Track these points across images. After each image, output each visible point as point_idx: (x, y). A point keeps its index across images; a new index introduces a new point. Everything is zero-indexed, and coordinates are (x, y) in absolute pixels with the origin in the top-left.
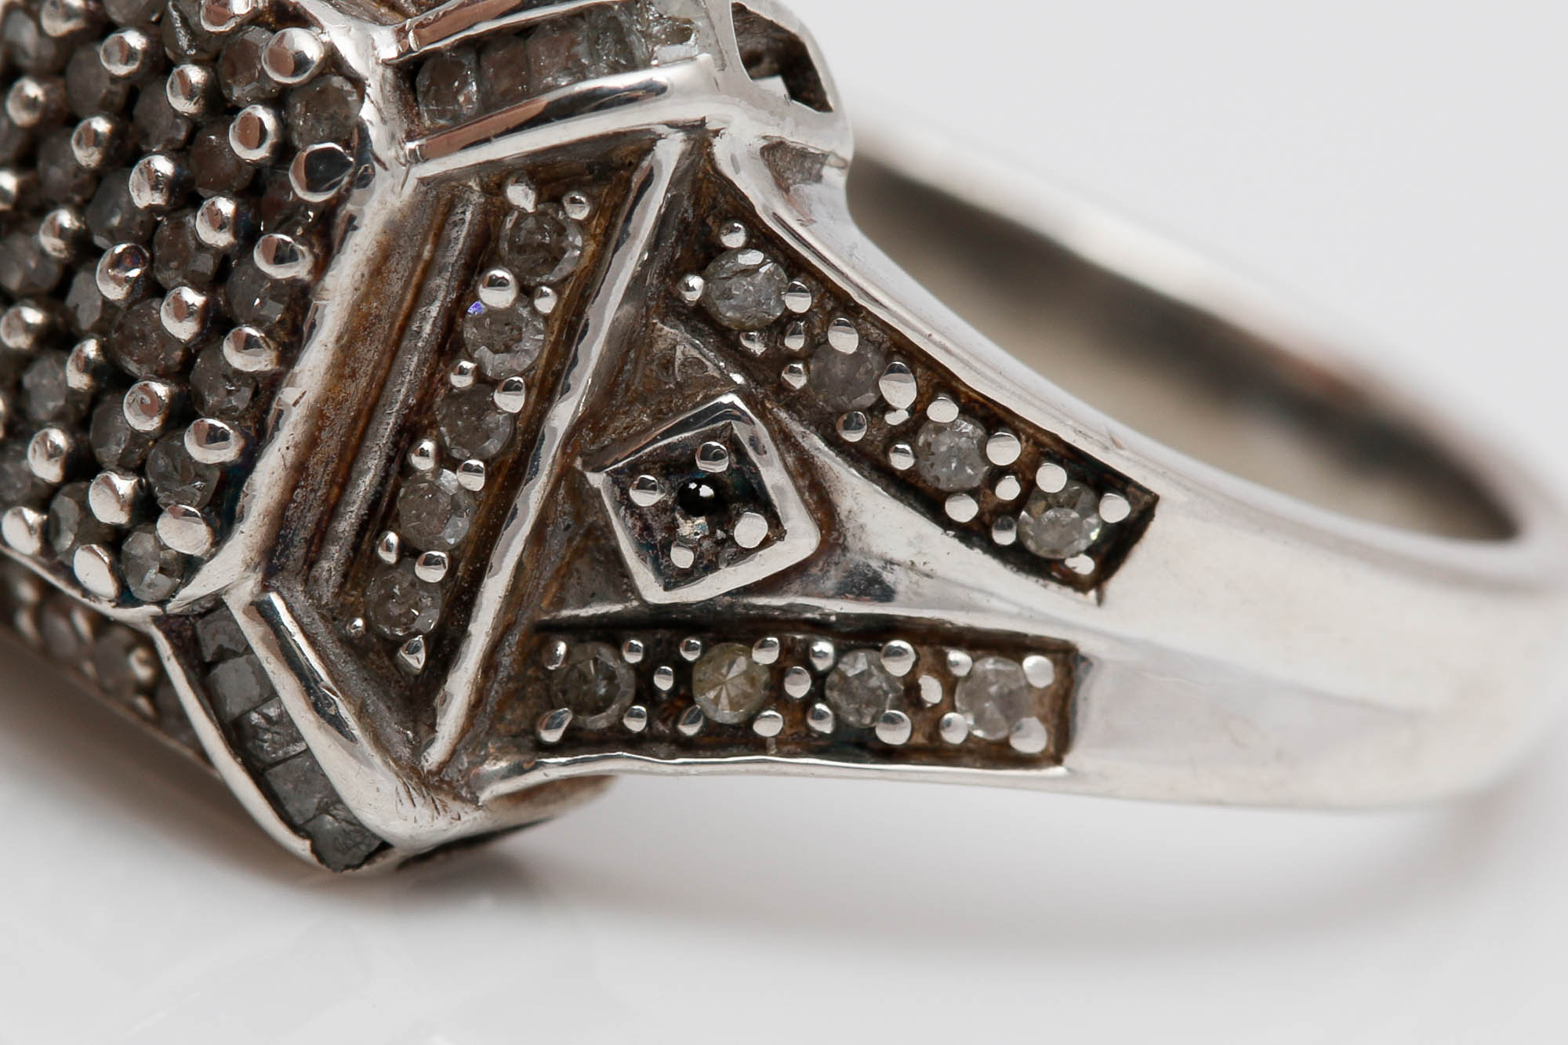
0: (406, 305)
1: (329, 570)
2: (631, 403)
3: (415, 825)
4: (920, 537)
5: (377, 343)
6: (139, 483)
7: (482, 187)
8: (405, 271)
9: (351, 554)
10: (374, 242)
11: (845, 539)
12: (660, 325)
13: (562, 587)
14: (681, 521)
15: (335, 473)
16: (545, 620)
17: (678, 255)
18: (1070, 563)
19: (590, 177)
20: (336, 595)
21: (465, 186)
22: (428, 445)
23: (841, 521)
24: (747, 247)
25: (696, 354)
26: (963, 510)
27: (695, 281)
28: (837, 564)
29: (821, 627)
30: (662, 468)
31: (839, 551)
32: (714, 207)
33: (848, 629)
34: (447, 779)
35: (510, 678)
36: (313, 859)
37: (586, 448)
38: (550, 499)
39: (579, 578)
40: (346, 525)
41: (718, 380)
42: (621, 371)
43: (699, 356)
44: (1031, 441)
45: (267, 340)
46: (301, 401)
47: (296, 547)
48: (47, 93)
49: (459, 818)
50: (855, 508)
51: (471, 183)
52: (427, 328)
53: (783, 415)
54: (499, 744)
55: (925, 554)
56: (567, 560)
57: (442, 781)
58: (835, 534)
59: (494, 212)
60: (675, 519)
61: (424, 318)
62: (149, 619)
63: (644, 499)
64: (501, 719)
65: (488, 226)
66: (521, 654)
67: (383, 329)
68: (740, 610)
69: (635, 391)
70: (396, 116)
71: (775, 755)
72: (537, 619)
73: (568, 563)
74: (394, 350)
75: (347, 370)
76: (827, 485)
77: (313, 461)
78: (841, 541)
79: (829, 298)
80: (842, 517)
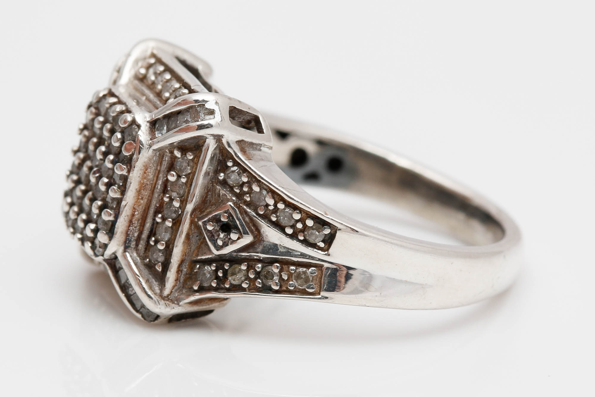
0: (155, 181)
1: (141, 247)
2: (212, 205)
3: (160, 309)
4: (280, 238)
5: (148, 191)
6: (96, 226)
7: (169, 152)
8: (153, 173)
9: (146, 243)
10: (142, 165)
11: (264, 239)
12: (216, 186)
13: (198, 251)
14: (221, 234)
15: (141, 223)
16: (195, 260)
17: (219, 168)
18: (318, 244)
19: (195, 149)
20: (144, 253)
21: (165, 151)
22: (160, 216)
23: (262, 234)
24: (233, 166)
25: (224, 193)
26: (289, 231)
27: (222, 174)
28: (261, 245)
29: (259, 261)
30: (216, 221)
31: (262, 242)
32: (227, 156)
33: (267, 261)
34: (170, 298)
35: (186, 274)
36: (142, 319)
37: (198, 216)
38: (190, 229)
39: (202, 249)
40: (144, 236)
41: (230, 199)
42: (206, 197)
43: (225, 193)
44: (305, 213)
45: (118, 189)
46: (127, 205)
47: (132, 241)
48: (89, 133)
49: (174, 308)
50: (264, 231)
51: (167, 151)
52: (159, 187)
53: (245, 207)
54: (186, 290)
55: (283, 242)
56: (199, 244)
57: (169, 299)
58: (261, 237)
59: (174, 158)
60: (219, 234)
61: (158, 184)
62: (102, 260)
63: (210, 228)
64: (186, 284)
65: (172, 161)
66: (189, 268)
67: (149, 187)
68: (239, 256)
69: (213, 202)
70: (148, 134)
71: (248, 292)
72: (192, 259)
73: (200, 245)
74: (153, 192)
75: (140, 197)
76: (257, 225)
77: (134, 220)
78: (263, 239)
79: (253, 178)
80: (262, 233)
